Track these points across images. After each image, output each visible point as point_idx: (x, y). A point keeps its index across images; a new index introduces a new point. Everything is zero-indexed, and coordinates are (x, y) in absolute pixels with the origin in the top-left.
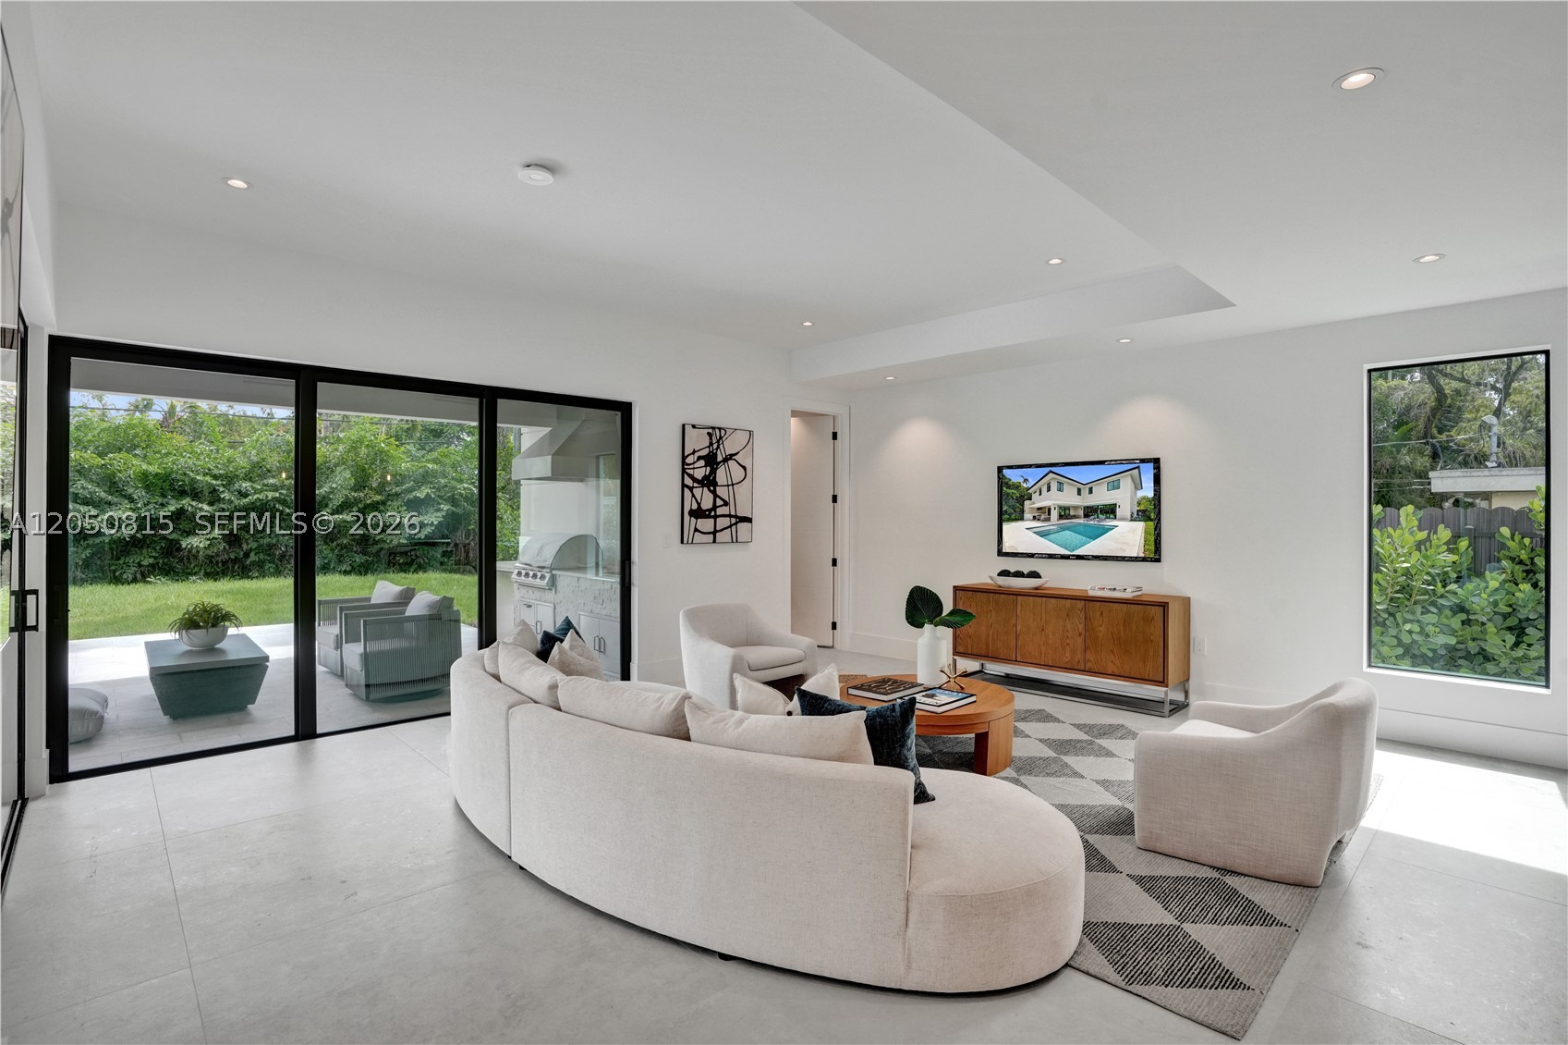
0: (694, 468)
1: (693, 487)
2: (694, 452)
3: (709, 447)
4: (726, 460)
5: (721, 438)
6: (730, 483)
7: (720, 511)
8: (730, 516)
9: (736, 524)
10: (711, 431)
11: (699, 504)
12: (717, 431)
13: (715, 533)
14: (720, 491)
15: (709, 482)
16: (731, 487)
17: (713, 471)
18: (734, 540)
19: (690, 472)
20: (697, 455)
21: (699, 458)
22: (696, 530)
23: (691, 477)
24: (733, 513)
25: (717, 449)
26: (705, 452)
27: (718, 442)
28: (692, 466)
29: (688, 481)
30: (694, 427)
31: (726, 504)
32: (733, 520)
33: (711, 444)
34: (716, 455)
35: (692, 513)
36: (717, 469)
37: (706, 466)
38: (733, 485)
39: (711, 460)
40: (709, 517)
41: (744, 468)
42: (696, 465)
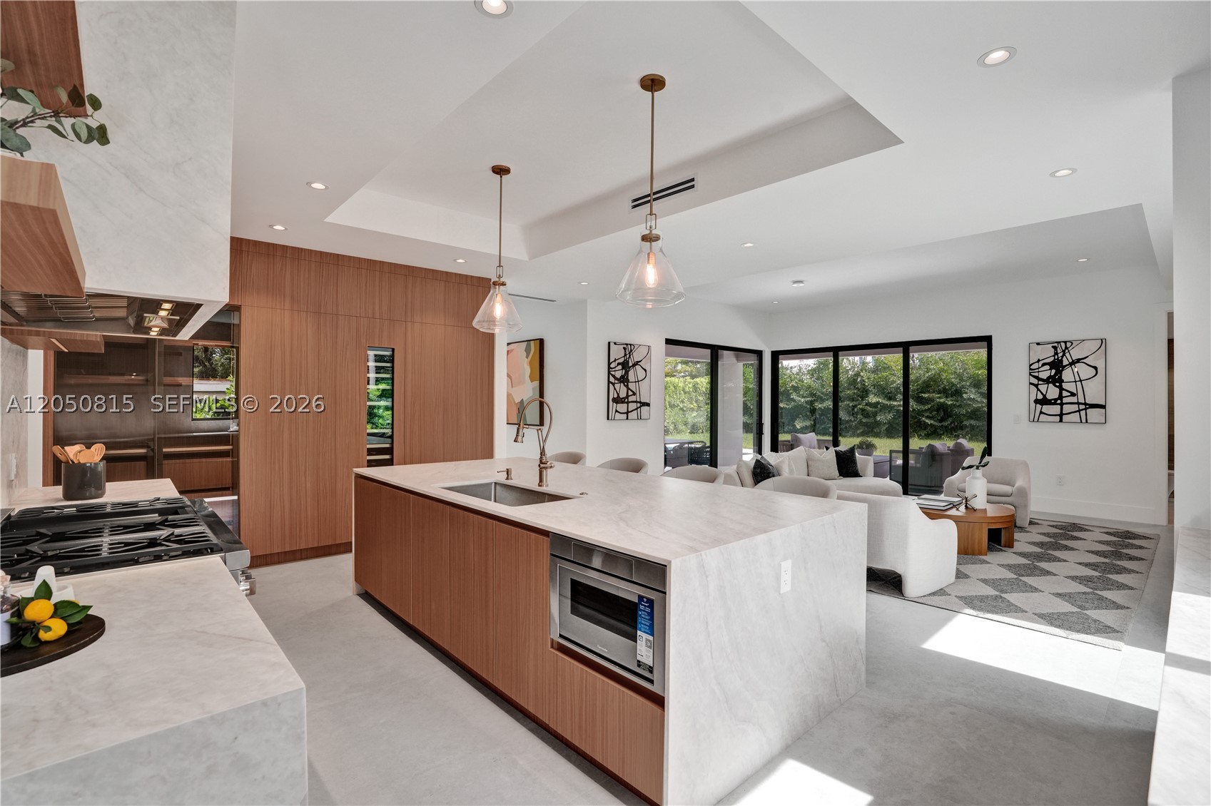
0: (1039, 372)
1: (1038, 384)
2: (1039, 361)
3: (1054, 356)
4: (1073, 363)
5: (1066, 348)
6: (1078, 379)
7: (1065, 400)
8: (1078, 403)
9: (1086, 409)
10: (1056, 345)
11: (1044, 396)
12: (1063, 345)
13: (1061, 415)
14: (1064, 386)
15: (1056, 380)
16: (1079, 383)
17: (1059, 372)
18: (1084, 420)
19: (1036, 374)
20: (1041, 363)
21: (1043, 365)
22: (1041, 413)
23: (1037, 378)
24: (1082, 400)
25: (1062, 357)
26: (1052, 359)
27: (1064, 351)
28: (1037, 370)
29: (1035, 381)
30: (1038, 344)
31: (1073, 394)
32: (1082, 407)
33: (1056, 353)
34: (1062, 361)
35: (1037, 401)
36: (1063, 370)
37: (1051, 369)
38: (1081, 381)
39: (1057, 365)
40: (1055, 404)
41: (1096, 368)
42: (1040, 370)
